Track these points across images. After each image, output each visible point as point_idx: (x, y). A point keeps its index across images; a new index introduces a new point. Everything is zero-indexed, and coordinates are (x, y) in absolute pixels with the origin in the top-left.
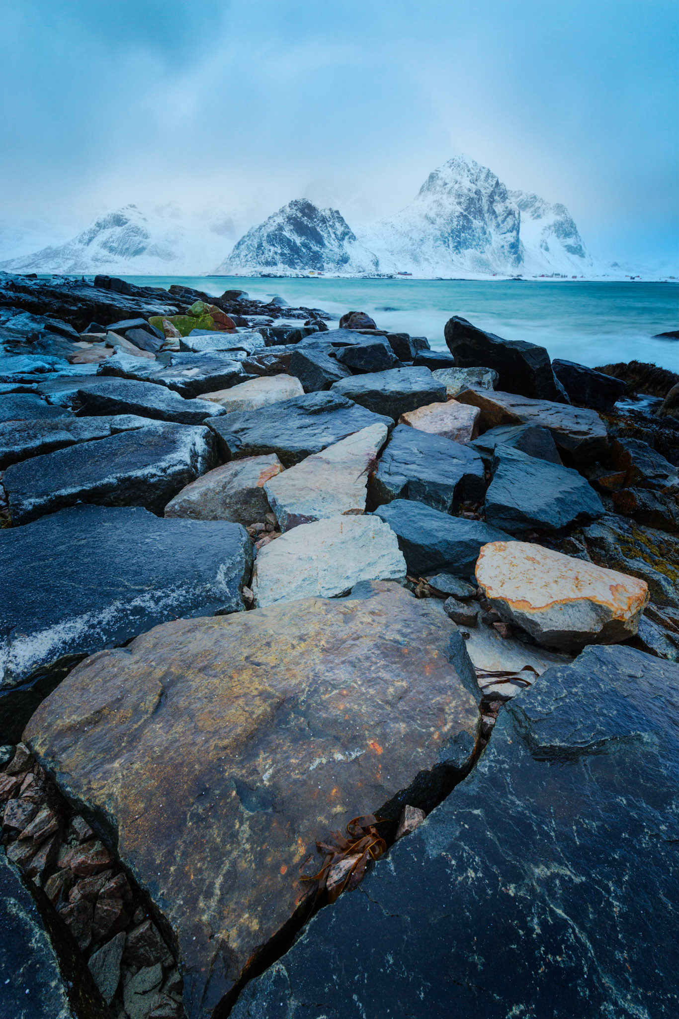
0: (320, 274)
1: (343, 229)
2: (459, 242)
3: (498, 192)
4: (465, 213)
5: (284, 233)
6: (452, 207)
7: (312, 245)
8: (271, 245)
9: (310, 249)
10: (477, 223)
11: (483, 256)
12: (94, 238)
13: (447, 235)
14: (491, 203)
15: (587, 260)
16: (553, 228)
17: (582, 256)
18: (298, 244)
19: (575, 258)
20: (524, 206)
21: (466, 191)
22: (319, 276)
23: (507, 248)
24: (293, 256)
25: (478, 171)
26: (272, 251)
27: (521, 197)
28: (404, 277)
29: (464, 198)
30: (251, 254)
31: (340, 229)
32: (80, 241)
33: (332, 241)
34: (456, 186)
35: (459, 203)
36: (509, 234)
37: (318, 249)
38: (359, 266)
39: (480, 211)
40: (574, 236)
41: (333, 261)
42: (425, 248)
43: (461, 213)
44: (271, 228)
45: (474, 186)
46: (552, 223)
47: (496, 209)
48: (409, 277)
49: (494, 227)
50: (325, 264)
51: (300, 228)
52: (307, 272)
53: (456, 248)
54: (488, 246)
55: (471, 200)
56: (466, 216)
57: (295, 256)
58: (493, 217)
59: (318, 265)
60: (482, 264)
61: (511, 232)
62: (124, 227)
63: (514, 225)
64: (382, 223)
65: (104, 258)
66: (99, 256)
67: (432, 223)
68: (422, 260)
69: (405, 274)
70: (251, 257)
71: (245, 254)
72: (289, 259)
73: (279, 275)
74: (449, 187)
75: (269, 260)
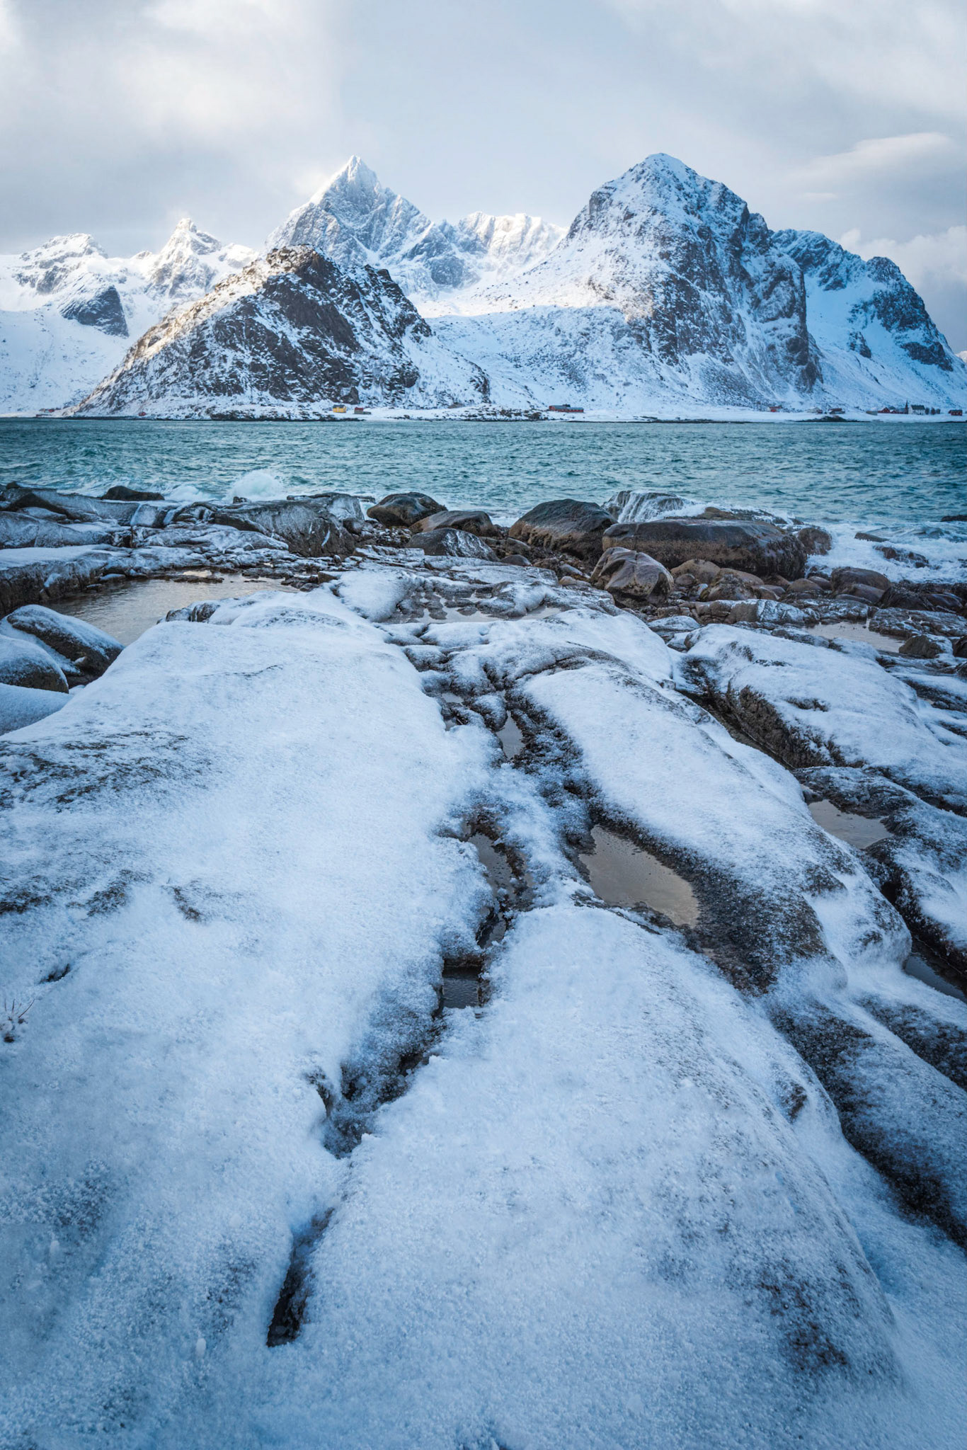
0: (359, 411)
1: (399, 310)
2: (673, 339)
3: (750, 233)
4: (679, 276)
5: (258, 319)
6: (648, 262)
7: (328, 347)
8: (226, 346)
9: (323, 354)
10: (709, 298)
11: (730, 368)
13: (643, 323)
14: (738, 254)
15: (958, 376)
16: (872, 308)
17: (947, 367)
18: (295, 344)
19: (931, 370)
20: (806, 261)
21: (678, 231)
22: (360, 417)
23: (781, 350)
24: (282, 370)
25: (701, 188)
26: (229, 360)
27: (794, 244)
28: (568, 416)
29: (674, 244)
30: (174, 368)
31: (393, 311)
33: (375, 338)
34: (657, 219)
35: (665, 256)
36: (782, 322)
37: (342, 354)
38: (443, 393)
39: (714, 272)
40: (923, 326)
41: (381, 381)
42: (593, 351)
43: (672, 276)
44: (225, 309)
45: (695, 220)
46: (868, 297)
47: (749, 268)
48: (578, 417)
49: (747, 307)
50: (360, 389)
51: (297, 309)
52: (321, 406)
53: (668, 351)
54: (739, 346)
56: (682, 282)
57: (288, 372)
58: (744, 284)
59: (345, 391)
60: (731, 387)
61: (789, 316)
63: (793, 300)
67: (607, 298)
68: (588, 377)
69: (566, 408)
70: (176, 374)
71: (158, 367)
72: (274, 378)
73: (257, 414)
74: (638, 221)
75: (223, 379)
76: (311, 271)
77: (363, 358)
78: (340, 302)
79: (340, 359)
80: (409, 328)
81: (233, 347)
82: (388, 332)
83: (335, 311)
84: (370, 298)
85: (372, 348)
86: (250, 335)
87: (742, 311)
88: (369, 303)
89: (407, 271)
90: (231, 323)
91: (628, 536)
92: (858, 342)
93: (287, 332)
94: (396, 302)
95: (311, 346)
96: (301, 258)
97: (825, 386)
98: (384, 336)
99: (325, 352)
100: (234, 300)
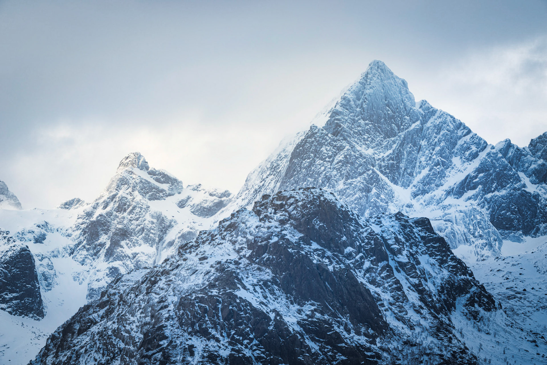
76: (318, 224)
77: (393, 345)
78: (359, 265)
79: (360, 348)
80: (462, 300)
81: (205, 334)
82: (431, 306)
83: (353, 279)
84: (403, 258)
85: (408, 332)
86: (229, 315)
88: (402, 265)
89: (453, 213)
90: (201, 300)
93: (282, 310)
94: (442, 262)
95: (317, 330)
96: (304, 206)
98: (425, 311)
99: (338, 337)
100: (206, 267)
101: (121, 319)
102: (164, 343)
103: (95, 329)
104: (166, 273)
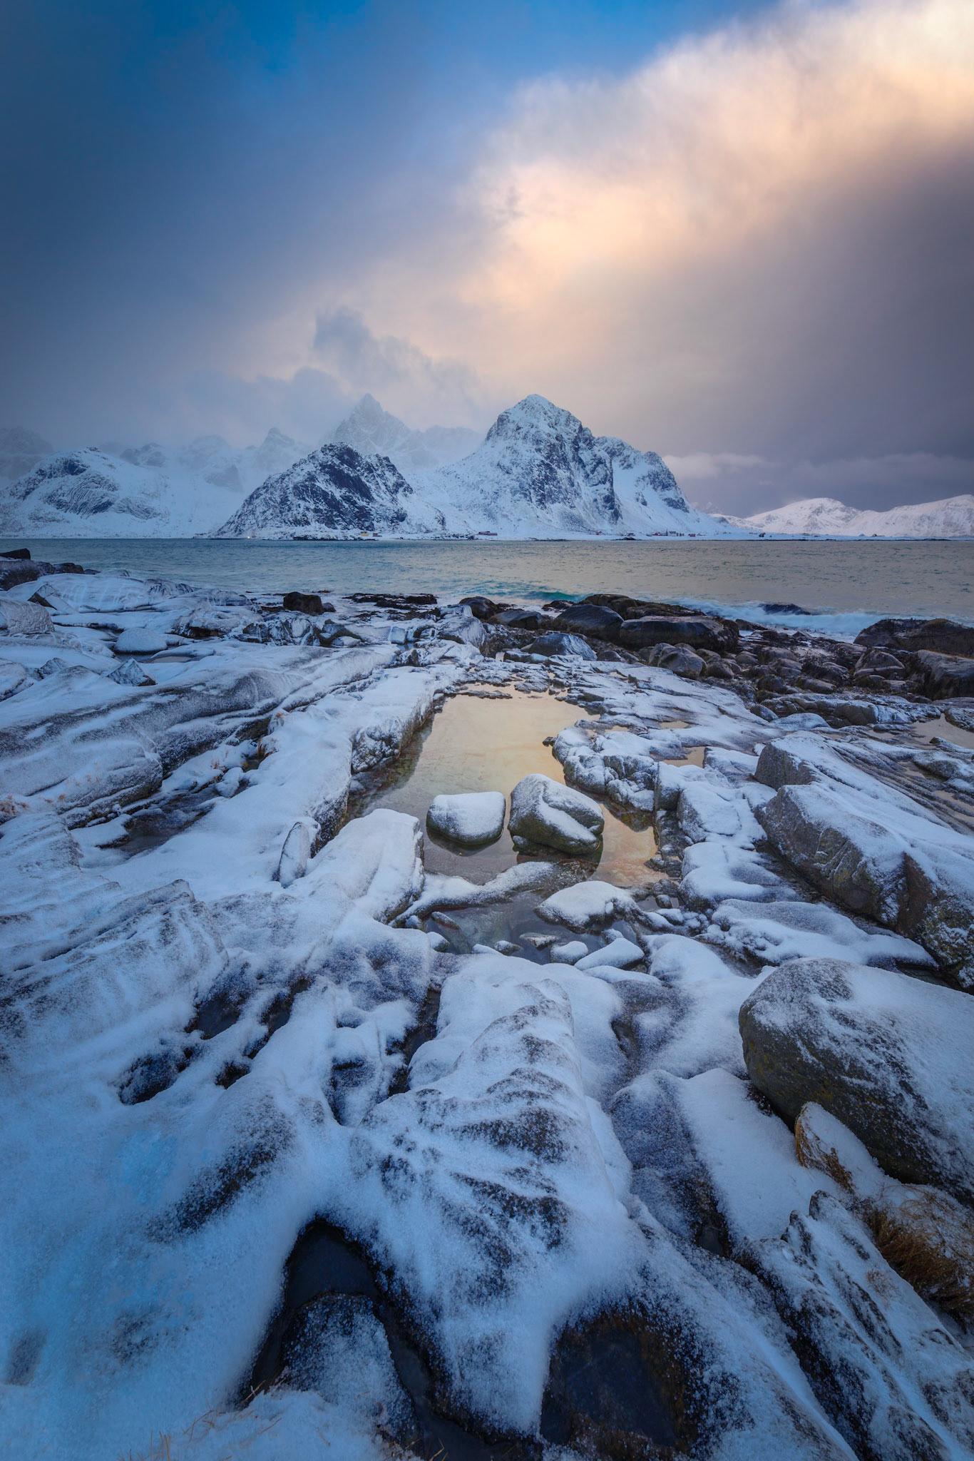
0: (375, 535)
1: (395, 479)
2: (543, 495)
3: (583, 438)
4: (546, 462)
5: (317, 484)
6: (529, 454)
7: (356, 499)
8: (300, 499)
9: (354, 503)
10: (562, 473)
11: (574, 511)
12: (33, 489)
13: (527, 487)
14: (577, 450)
15: (692, 515)
16: (647, 479)
17: (686, 511)
18: (338, 498)
19: (678, 512)
20: (612, 454)
21: (545, 437)
22: (376, 538)
23: (601, 502)
24: (332, 512)
25: (556, 413)
26: (301, 506)
27: (606, 444)
28: (489, 538)
29: (543, 444)
30: (271, 511)
31: (392, 480)
32: (12, 494)
33: (383, 495)
34: (533, 431)
35: (539, 450)
36: (601, 486)
37: (365, 504)
38: (420, 525)
39: (565, 460)
40: (674, 488)
41: (386, 518)
42: (500, 502)
43: (542, 461)
44: (299, 478)
45: (554, 431)
46: (646, 474)
47: (583, 457)
48: (495, 538)
49: (582, 478)
50: (375, 522)
51: (338, 478)
52: (354, 532)
53: (541, 502)
54: (578, 500)
55: (553, 447)
56: (548, 465)
57: (335, 513)
58: (580, 466)
59: (367, 524)
60: (575, 522)
61: (604, 483)
62: (80, 475)
63: (607, 475)
64: (443, 472)
65: (50, 516)
66: (41, 514)
67: (507, 473)
68: (498, 516)
69: (488, 533)
70: (272, 514)
71: (262, 511)
72: (327, 517)
73: (319, 537)
74: (523, 431)
75: (299, 518)
76: (346, 457)
77: (376, 506)
78: (363, 474)
79: (364, 506)
80: (401, 490)
81: (304, 499)
82: (390, 491)
83: (360, 480)
84: (379, 472)
85: (381, 500)
86: (313, 492)
87: (579, 479)
88: (379, 475)
89: (400, 458)
90: (302, 486)
91: (637, 629)
92: (640, 497)
93: (334, 491)
94: (394, 474)
95: (347, 499)
96: (340, 450)
97: (624, 521)
98: (388, 493)
99: (356, 503)
100: (303, 473)
101: (272, 493)
102: (289, 503)
103: (262, 497)
104: (288, 475)
